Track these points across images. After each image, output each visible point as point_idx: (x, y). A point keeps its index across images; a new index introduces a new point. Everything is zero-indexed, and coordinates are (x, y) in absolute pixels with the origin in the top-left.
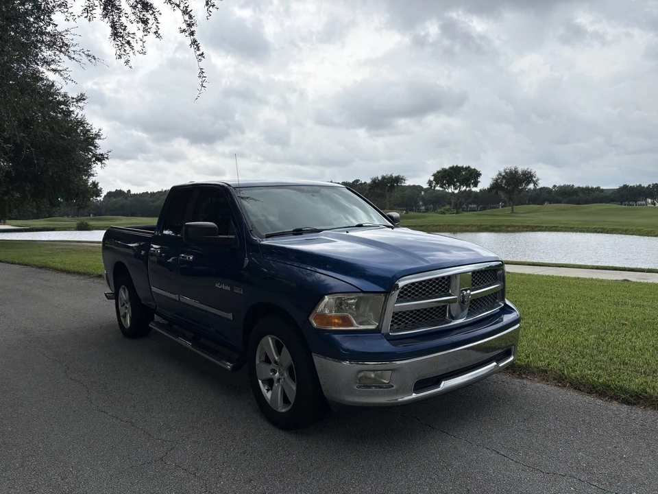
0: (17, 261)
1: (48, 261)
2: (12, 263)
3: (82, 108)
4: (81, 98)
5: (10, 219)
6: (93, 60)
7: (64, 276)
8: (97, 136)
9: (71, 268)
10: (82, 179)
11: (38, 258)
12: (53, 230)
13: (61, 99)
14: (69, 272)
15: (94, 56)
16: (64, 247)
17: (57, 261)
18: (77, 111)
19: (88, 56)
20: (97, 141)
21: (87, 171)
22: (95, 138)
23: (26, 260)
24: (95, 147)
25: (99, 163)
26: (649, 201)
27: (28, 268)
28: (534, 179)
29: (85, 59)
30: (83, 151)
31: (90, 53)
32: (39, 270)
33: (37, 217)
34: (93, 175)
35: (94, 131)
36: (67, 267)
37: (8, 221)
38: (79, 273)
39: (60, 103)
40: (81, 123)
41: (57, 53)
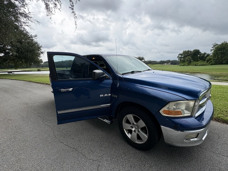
0: (22, 80)
1: (31, 79)
2: (21, 80)
3: (36, 39)
4: (36, 36)
5: (19, 68)
6: (39, 23)
7: (36, 84)
8: (41, 47)
9: (38, 82)
10: (38, 58)
11: (28, 79)
12: (31, 71)
13: (30, 36)
14: (38, 83)
15: (39, 22)
16: (35, 76)
17: (34, 80)
18: (35, 39)
19: (37, 21)
20: (41, 48)
21: (39, 56)
22: (40, 47)
23: (25, 80)
24: (41, 50)
25: (42, 54)
26: (166, 64)
27: (25, 82)
28: (144, 59)
29: (36, 22)
30: (37, 50)
31: (38, 21)
32: (29, 82)
33: (27, 68)
34: (41, 57)
35: (40, 45)
36: (37, 82)
37: (18, 69)
38: (40, 83)
39: (30, 37)
40: (36, 43)
41: (28, 20)
